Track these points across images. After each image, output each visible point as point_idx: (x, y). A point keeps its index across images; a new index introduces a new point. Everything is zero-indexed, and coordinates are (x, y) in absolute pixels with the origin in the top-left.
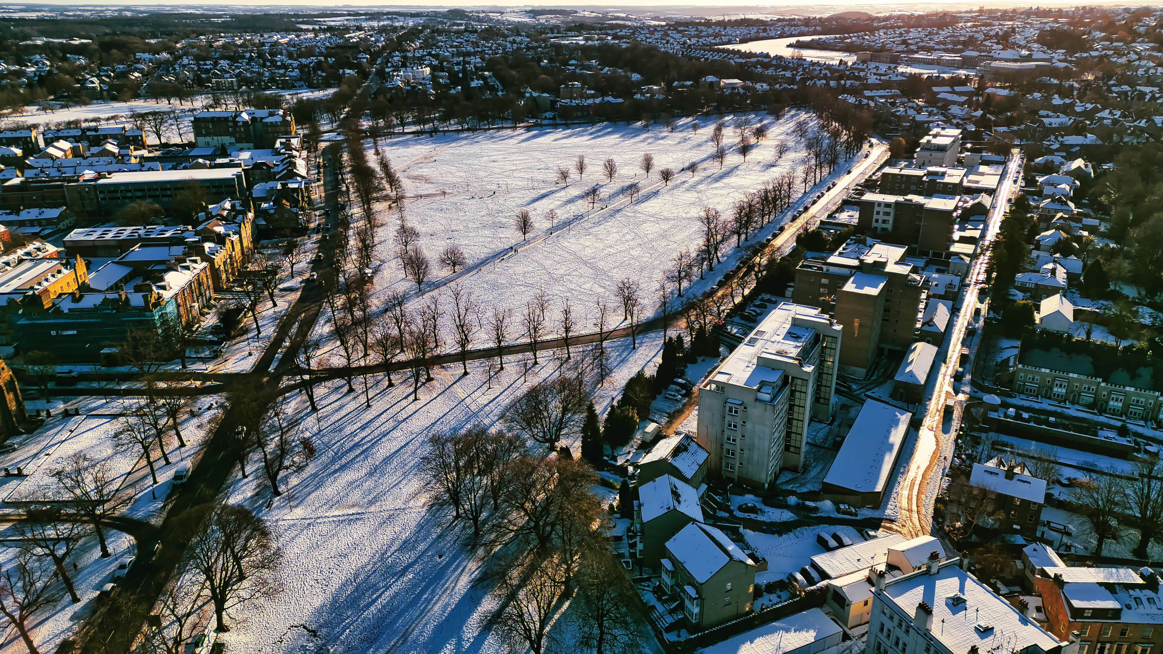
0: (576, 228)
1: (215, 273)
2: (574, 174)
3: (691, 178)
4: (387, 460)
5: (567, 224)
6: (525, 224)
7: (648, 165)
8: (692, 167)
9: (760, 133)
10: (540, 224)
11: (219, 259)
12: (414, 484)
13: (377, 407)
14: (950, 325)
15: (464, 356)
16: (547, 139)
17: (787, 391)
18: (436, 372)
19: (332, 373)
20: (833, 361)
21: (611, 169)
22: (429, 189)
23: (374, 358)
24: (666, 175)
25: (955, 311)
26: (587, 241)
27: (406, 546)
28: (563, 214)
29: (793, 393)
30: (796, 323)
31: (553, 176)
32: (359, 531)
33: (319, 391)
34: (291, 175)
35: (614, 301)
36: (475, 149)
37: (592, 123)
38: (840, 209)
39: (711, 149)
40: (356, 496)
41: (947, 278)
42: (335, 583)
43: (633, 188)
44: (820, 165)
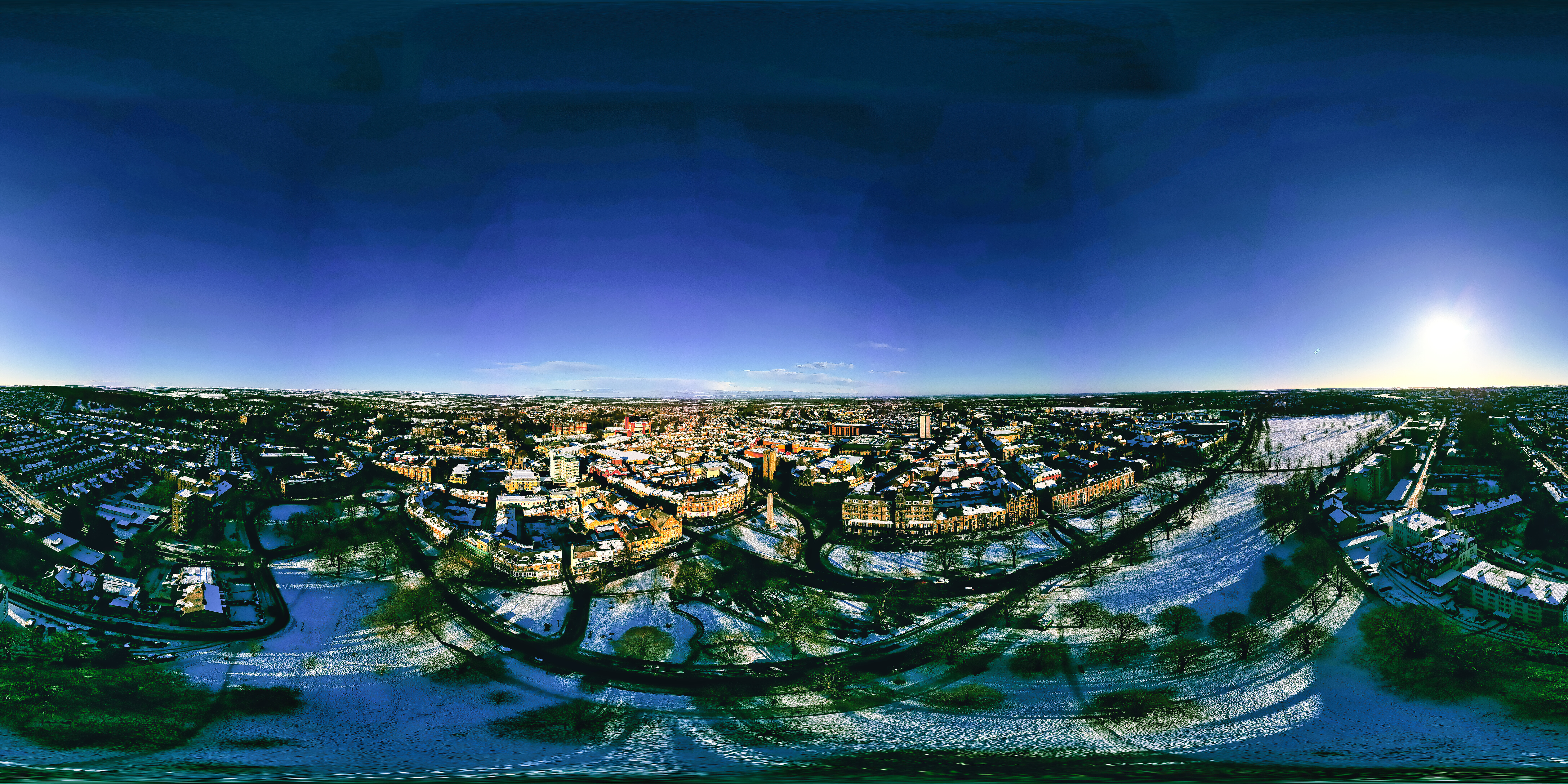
0: (1320, 440)
1: (1215, 445)
2: (1322, 427)
3: (1357, 428)
4: (1247, 493)
5: (1318, 439)
6: (1304, 438)
7: (1344, 424)
8: (1358, 425)
9: (1378, 416)
10: (1309, 438)
11: (1217, 442)
12: (1253, 500)
13: (1248, 481)
14: (1426, 459)
15: (1277, 471)
16: (1316, 419)
17: (1372, 474)
18: (1268, 474)
19: (1238, 471)
20: (1389, 468)
21: (1333, 425)
22: (1279, 430)
23: (1250, 470)
24: (1349, 427)
25: (1427, 456)
26: (1323, 443)
27: (1247, 513)
28: (1316, 437)
29: (1375, 475)
30: (1377, 457)
31: (1315, 427)
32: (1234, 507)
33: (1233, 475)
34: (1241, 425)
35: (1327, 457)
36: (1295, 421)
37: (1330, 414)
38: (1398, 434)
39: (1364, 421)
40: (1236, 500)
41: (1425, 447)
42: (1224, 517)
43: (1338, 430)
44: (1393, 423)
